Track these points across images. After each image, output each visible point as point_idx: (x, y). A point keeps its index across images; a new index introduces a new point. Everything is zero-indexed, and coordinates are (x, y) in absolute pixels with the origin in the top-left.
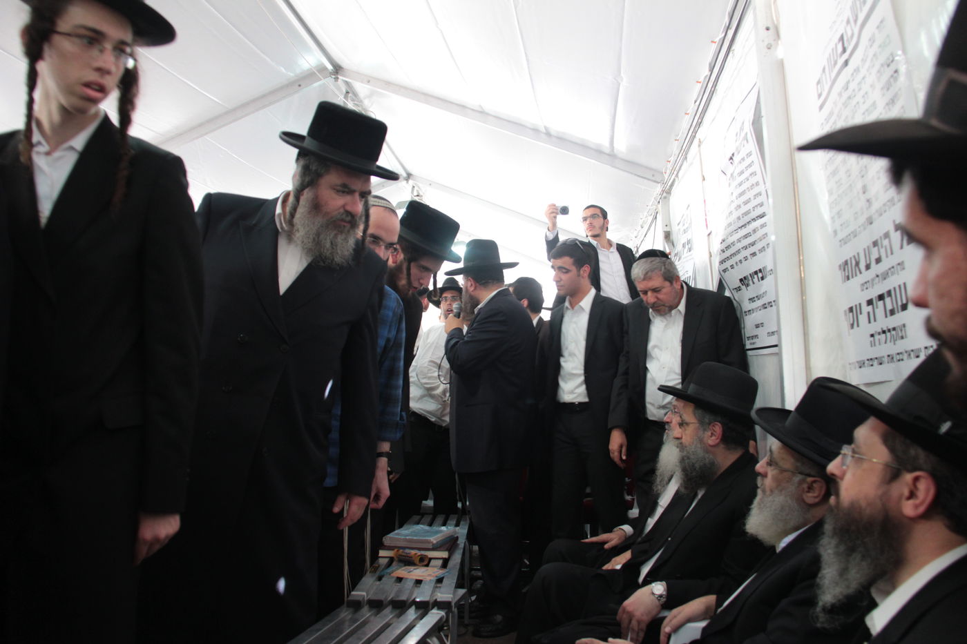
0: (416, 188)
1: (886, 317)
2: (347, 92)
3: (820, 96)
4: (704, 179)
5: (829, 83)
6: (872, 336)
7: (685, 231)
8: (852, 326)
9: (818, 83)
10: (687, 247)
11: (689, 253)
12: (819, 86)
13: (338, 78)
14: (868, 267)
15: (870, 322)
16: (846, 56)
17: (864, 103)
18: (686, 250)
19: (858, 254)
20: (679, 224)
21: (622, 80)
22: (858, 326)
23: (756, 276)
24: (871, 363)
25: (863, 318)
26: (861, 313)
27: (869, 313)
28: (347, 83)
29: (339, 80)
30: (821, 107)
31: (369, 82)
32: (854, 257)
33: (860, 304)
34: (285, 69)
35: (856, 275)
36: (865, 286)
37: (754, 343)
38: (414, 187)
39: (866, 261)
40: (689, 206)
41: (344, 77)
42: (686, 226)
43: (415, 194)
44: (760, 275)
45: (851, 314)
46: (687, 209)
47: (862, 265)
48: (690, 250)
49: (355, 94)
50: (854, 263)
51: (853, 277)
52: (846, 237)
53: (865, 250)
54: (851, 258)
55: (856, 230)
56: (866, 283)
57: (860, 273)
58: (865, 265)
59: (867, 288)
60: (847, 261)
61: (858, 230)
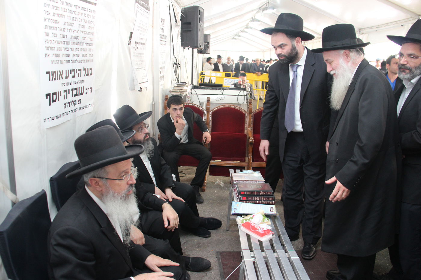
1: (73, 97)
6: (65, 104)
8: (55, 101)
14: (67, 77)
15: (64, 99)
19: (62, 71)
22: (59, 100)
24: (63, 115)
26: (61, 95)
27: (64, 95)
32: (60, 71)
33: (61, 92)
35: (60, 79)
36: (64, 84)
39: (66, 75)
45: (55, 95)
47: (64, 76)
50: (59, 73)
51: (58, 79)
52: (56, 61)
53: (66, 71)
54: (58, 71)
55: (62, 61)
56: (65, 83)
57: (62, 79)
58: (65, 76)
59: (65, 86)
60: (55, 72)
61: (64, 61)
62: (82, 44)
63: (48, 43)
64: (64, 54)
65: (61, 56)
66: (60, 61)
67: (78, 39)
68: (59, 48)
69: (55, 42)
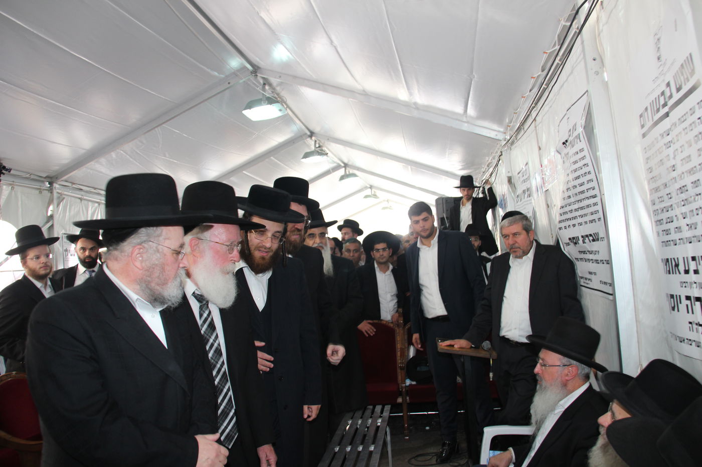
0: (317, 142)
2: (264, 84)
3: (643, 126)
4: (540, 149)
5: (651, 123)
6: (690, 323)
7: (524, 181)
8: (673, 309)
9: (641, 116)
10: (527, 193)
11: (529, 198)
12: (642, 118)
13: (257, 75)
14: (687, 272)
15: (688, 312)
16: (666, 109)
17: (682, 152)
18: (526, 195)
19: (678, 259)
20: (518, 173)
21: (474, 77)
22: (678, 311)
23: (587, 238)
24: (690, 343)
25: (682, 307)
26: (681, 303)
27: (687, 305)
28: (263, 78)
29: (258, 77)
30: (644, 136)
31: (280, 77)
32: (674, 259)
33: (680, 296)
34: (218, 73)
35: (676, 274)
36: (683, 284)
37: (587, 284)
38: (316, 141)
39: (685, 267)
40: (527, 164)
41: (263, 74)
42: (525, 177)
43: (317, 146)
44: (591, 238)
45: (672, 300)
46: (526, 165)
47: (681, 268)
48: (529, 196)
49: (270, 85)
50: (674, 264)
51: (673, 273)
52: (667, 241)
53: (684, 258)
54: (671, 259)
55: (676, 240)
56: (685, 282)
57: (680, 273)
58: (684, 269)
59: (685, 287)
60: (668, 259)
61: (678, 241)
62: (697, 197)
63: (655, 215)
64: (677, 228)
65: (672, 231)
66: (672, 240)
67: (687, 191)
68: (669, 218)
69: (663, 210)
